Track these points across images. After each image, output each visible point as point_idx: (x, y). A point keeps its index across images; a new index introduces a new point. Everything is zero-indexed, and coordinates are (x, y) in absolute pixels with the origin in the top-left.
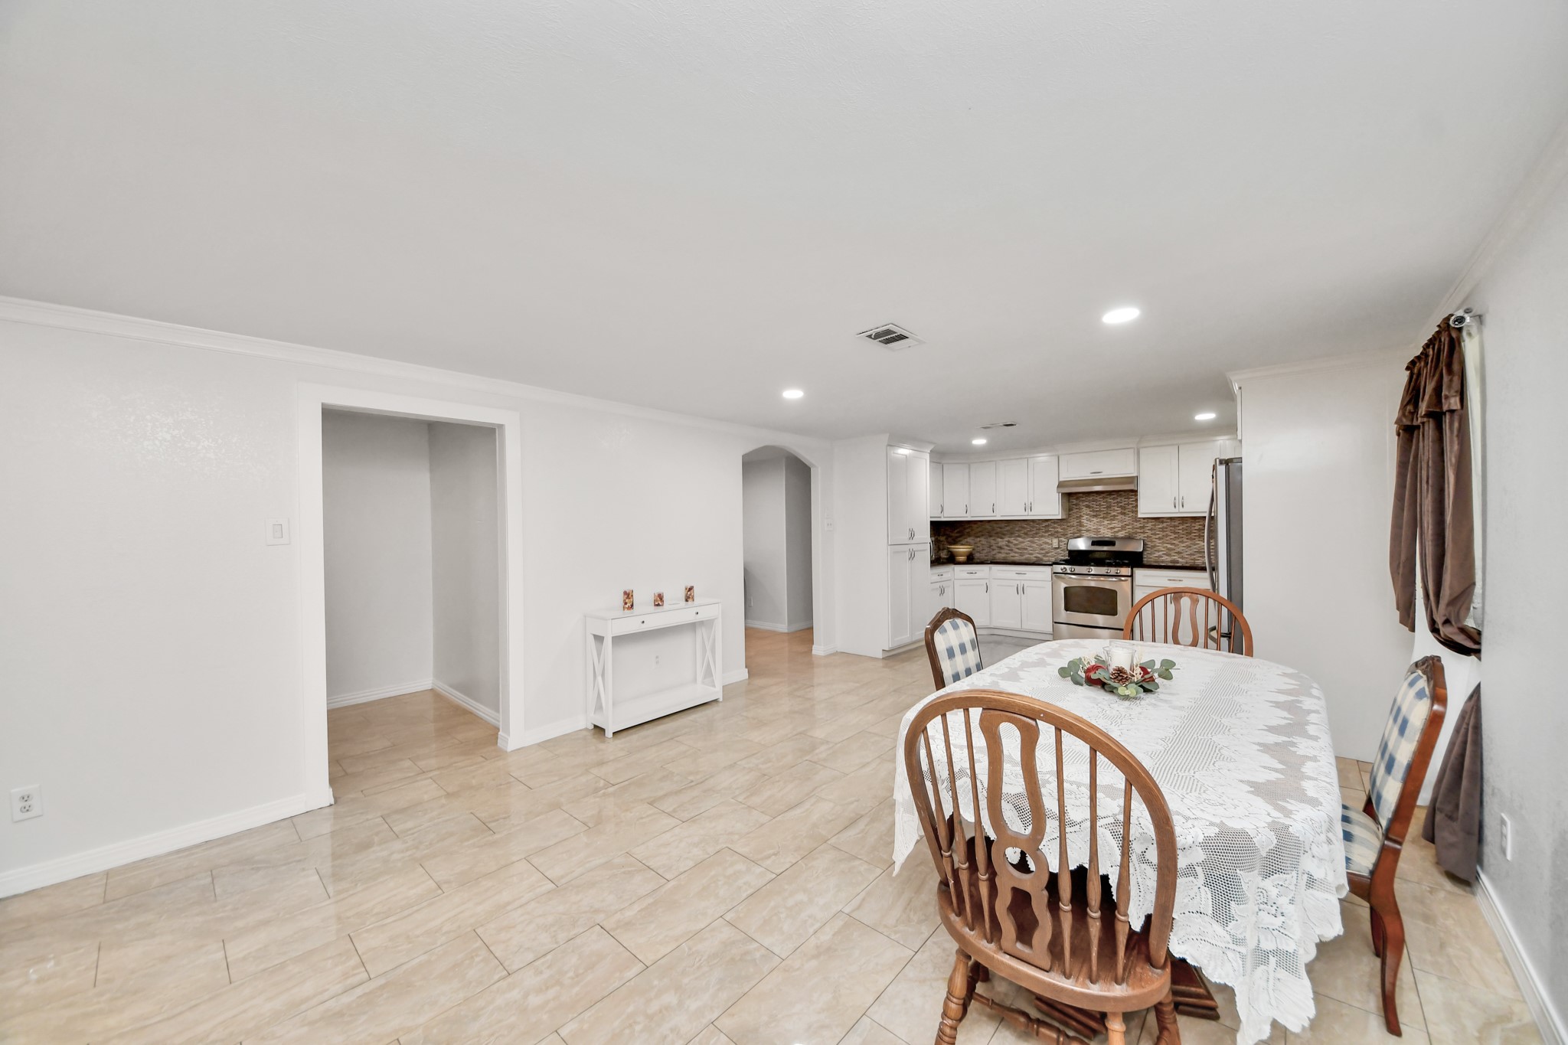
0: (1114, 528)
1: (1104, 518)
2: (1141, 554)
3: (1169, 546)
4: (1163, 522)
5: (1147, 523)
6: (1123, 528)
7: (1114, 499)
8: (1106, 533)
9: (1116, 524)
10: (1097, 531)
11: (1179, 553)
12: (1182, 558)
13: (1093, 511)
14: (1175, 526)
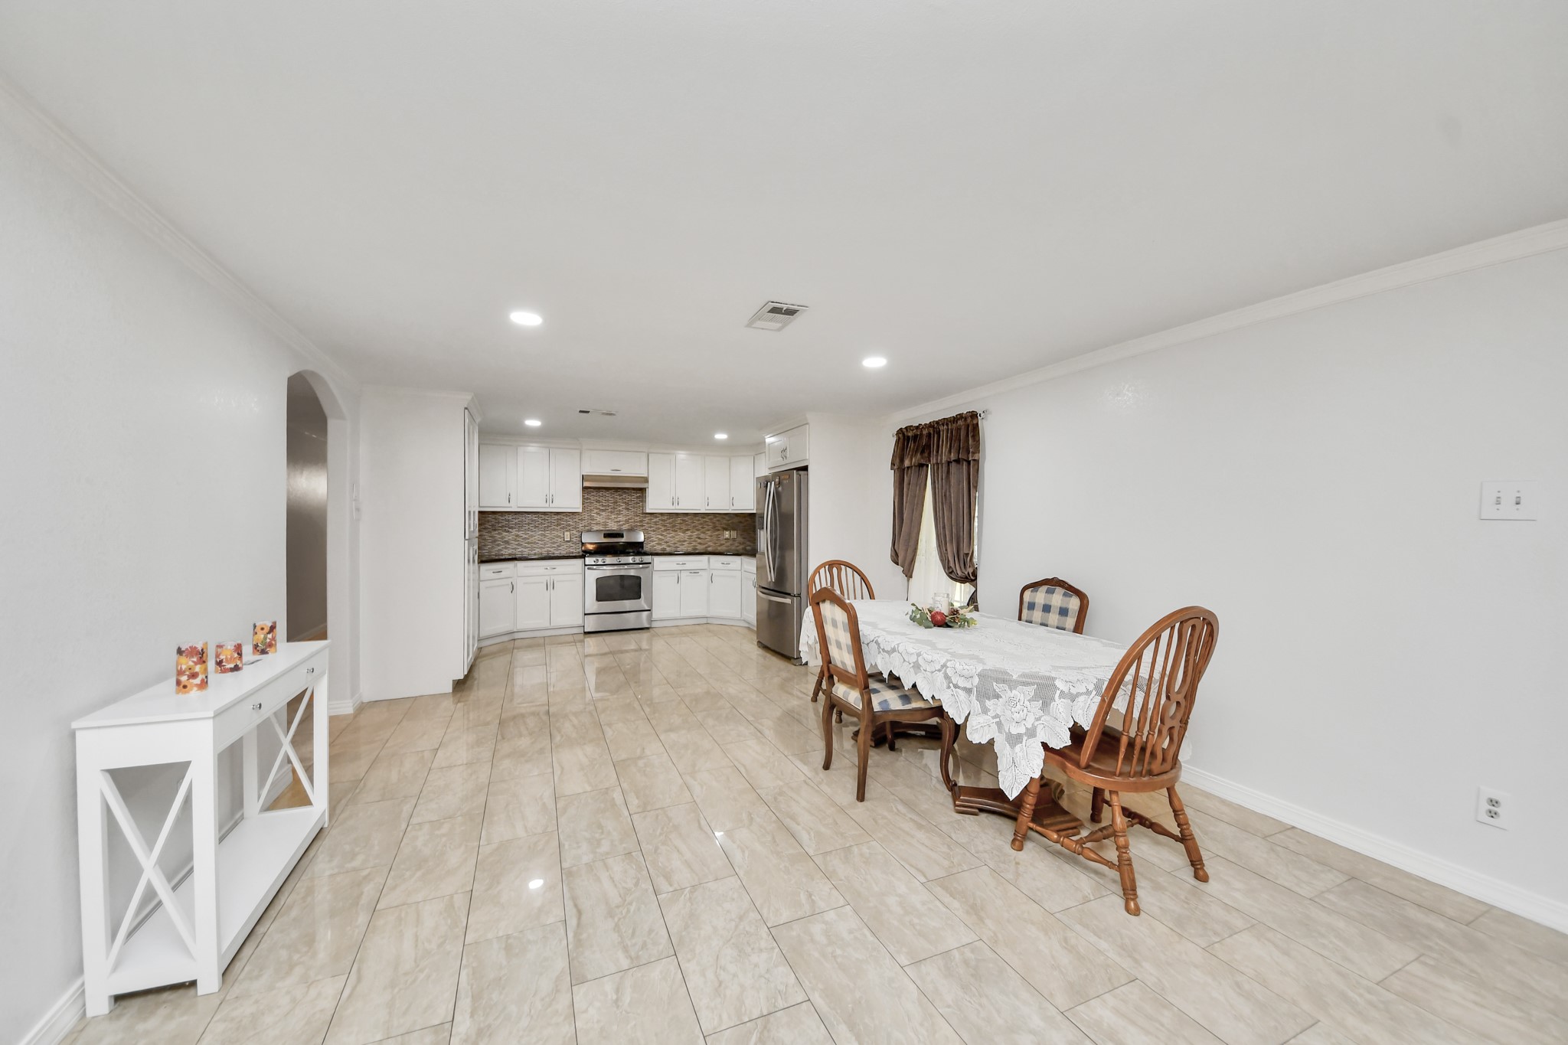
0: (619, 522)
1: (611, 512)
2: (642, 543)
3: (660, 537)
4: (657, 517)
5: (645, 517)
6: (627, 521)
7: (620, 495)
8: (613, 527)
9: (621, 518)
10: (605, 524)
11: (667, 542)
12: (669, 546)
13: (603, 506)
14: (664, 520)
